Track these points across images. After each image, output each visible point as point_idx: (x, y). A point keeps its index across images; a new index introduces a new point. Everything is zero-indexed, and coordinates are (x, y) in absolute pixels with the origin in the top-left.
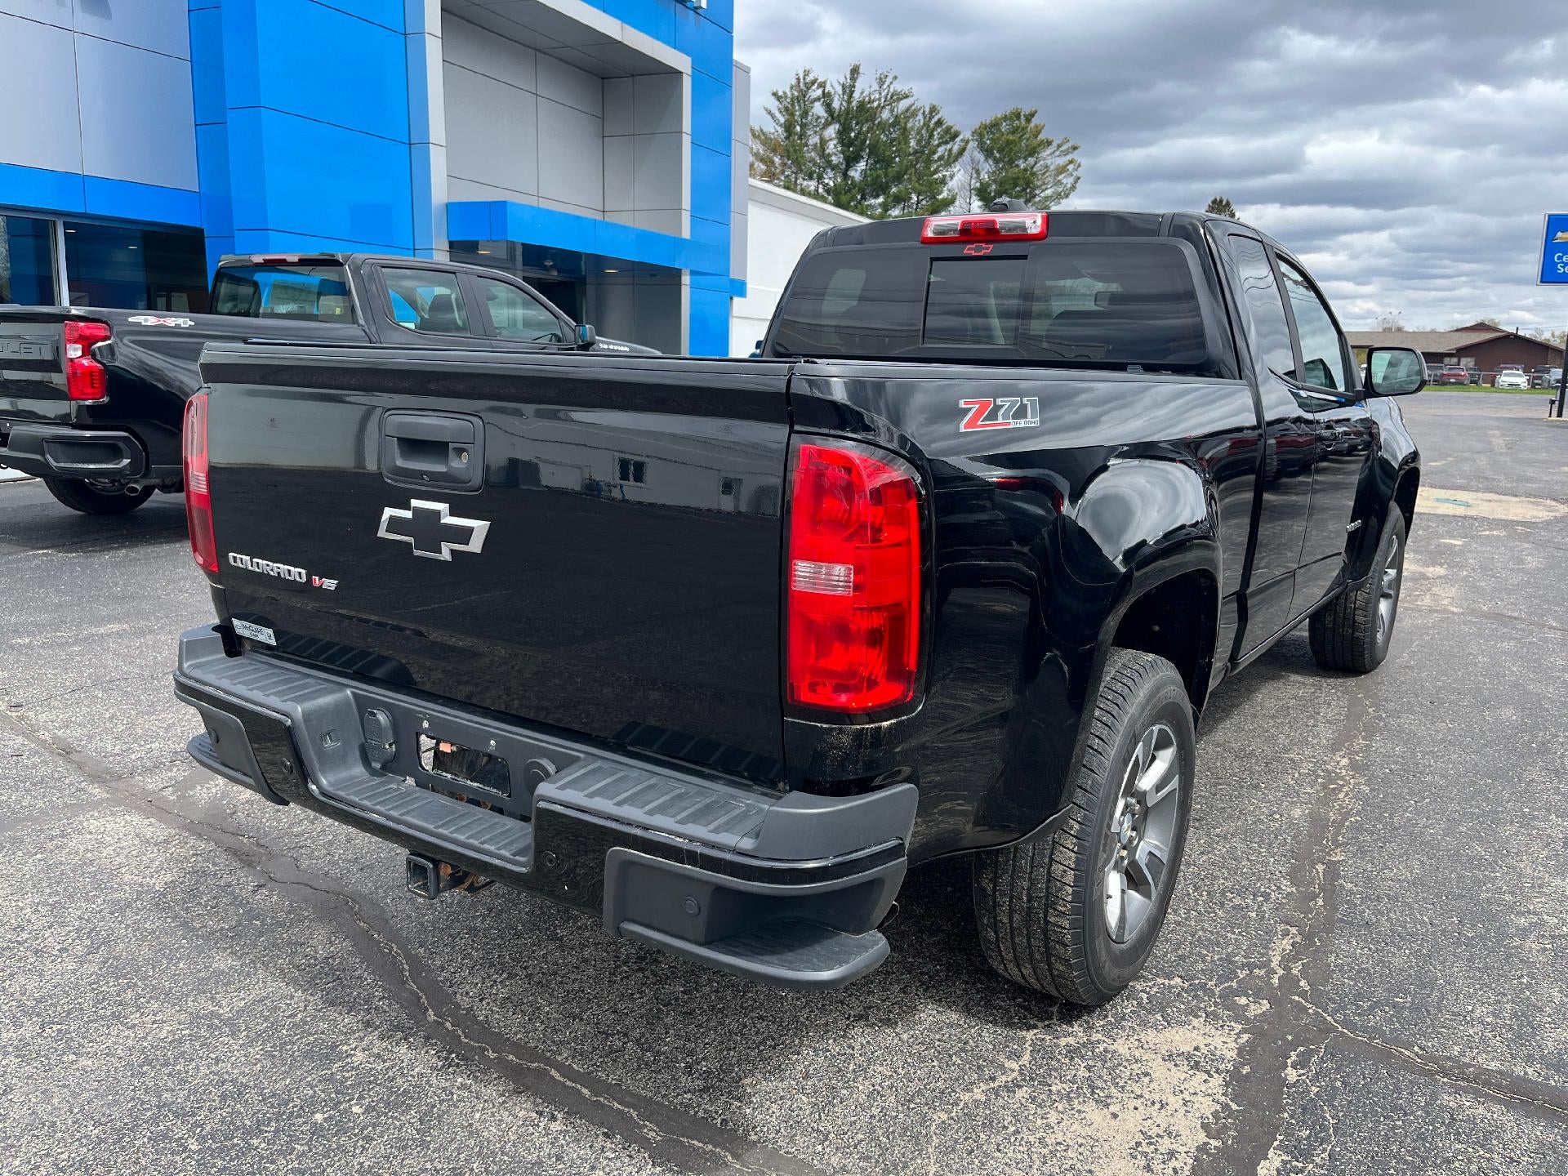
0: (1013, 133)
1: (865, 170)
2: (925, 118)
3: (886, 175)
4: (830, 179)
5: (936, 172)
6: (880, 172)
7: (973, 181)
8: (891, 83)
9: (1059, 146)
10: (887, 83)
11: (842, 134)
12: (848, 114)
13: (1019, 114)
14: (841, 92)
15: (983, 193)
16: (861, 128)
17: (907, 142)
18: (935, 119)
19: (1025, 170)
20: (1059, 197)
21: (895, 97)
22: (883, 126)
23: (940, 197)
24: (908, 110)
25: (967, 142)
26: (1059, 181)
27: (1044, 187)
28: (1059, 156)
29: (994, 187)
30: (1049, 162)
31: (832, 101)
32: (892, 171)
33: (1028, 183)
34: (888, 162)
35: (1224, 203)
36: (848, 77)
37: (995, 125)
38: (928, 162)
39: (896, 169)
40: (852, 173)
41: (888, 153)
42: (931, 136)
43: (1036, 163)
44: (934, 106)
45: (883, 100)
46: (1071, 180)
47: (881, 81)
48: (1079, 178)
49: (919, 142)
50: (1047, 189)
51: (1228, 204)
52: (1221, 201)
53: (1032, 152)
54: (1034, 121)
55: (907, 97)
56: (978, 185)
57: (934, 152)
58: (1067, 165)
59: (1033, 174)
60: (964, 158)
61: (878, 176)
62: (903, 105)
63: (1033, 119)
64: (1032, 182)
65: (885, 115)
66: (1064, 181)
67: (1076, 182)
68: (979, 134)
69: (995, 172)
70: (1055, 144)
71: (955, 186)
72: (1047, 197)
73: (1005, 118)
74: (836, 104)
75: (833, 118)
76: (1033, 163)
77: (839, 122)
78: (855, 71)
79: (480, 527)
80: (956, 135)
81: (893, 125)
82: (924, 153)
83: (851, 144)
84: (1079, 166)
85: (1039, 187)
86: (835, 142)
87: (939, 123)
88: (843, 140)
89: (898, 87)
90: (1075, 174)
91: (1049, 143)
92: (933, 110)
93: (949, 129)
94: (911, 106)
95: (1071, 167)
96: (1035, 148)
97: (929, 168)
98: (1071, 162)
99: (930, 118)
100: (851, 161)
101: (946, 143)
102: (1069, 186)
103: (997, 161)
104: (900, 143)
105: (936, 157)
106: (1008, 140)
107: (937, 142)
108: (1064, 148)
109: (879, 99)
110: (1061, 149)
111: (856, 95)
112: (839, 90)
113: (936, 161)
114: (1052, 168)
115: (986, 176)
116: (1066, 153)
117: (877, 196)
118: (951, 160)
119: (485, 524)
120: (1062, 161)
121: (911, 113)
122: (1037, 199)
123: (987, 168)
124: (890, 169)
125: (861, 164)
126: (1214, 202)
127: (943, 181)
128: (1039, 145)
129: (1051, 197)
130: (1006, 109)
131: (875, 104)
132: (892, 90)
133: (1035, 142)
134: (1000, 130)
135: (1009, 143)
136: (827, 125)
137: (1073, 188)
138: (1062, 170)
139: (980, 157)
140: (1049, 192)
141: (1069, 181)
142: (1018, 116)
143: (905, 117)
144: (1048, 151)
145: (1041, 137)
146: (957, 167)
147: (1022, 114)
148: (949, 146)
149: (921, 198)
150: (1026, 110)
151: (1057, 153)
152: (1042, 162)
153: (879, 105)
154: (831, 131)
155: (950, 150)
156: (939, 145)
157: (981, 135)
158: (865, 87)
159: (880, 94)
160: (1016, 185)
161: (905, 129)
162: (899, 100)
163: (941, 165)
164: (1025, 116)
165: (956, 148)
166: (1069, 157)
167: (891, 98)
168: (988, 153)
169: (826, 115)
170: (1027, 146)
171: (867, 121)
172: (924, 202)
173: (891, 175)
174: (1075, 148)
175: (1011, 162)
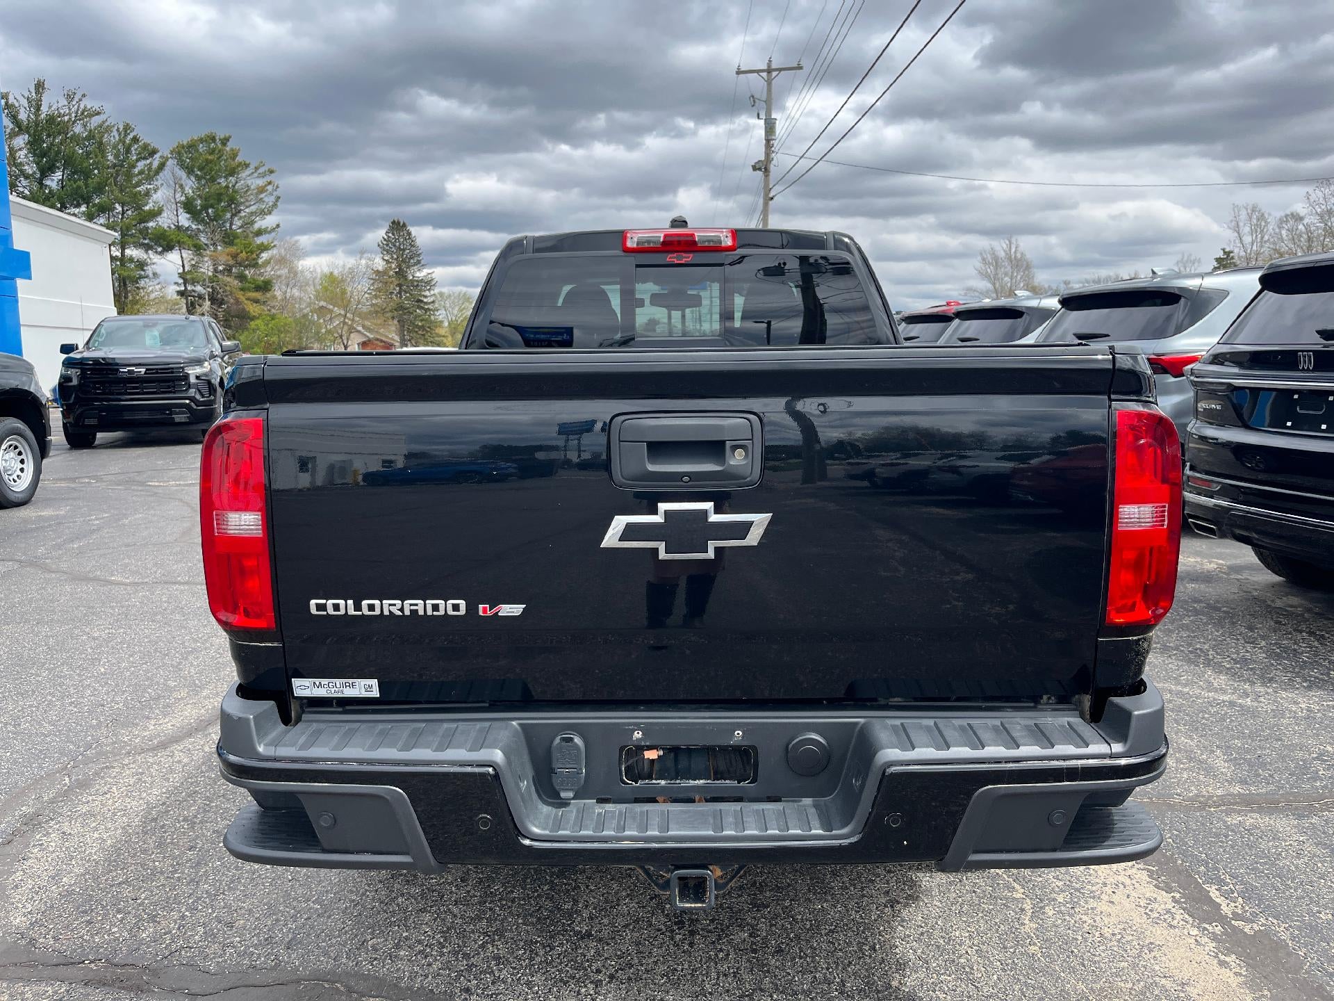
0: (210, 154)
1: (62, 180)
2: (120, 134)
3: (87, 186)
4: (24, 187)
5: (138, 184)
6: (81, 183)
7: (178, 195)
8: (80, 100)
9: (256, 169)
10: (76, 99)
11: (34, 145)
12: (37, 125)
13: (214, 137)
14: (27, 105)
15: (188, 206)
16: (54, 140)
17: (104, 156)
18: (131, 136)
19: (227, 187)
20: (263, 213)
21: (86, 113)
22: (76, 139)
23: (147, 208)
24: (100, 126)
25: (167, 159)
26: (261, 199)
27: (247, 204)
28: (258, 177)
29: (199, 202)
30: (249, 182)
31: (18, 112)
32: (93, 182)
33: (232, 200)
34: (87, 174)
35: (401, 224)
36: (33, 91)
37: (192, 146)
38: (129, 175)
39: (96, 180)
40: (47, 182)
41: (85, 165)
42: (128, 151)
43: (236, 182)
44: (128, 124)
45: (73, 115)
46: (272, 199)
47: (70, 97)
48: (279, 198)
49: (116, 156)
50: (251, 205)
51: (404, 225)
52: (399, 223)
53: (232, 172)
54: (230, 145)
55: (98, 113)
56: (183, 198)
57: (134, 167)
58: (266, 186)
59: (235, 192)
60: (166, 172)
61: (79, 187)
62: (96, 121)
63: (228, 144)
64: (236, 199)
65: (78, 129)
66: (266, 199)
67: (277, 201)
68: (178, 153)
69: (198, 188)
70: (252, 166)
71: (160, 199)
72: (252, 213)
73: (201, 140)
74: (23, 116)
75: (19, 127)
76: (233, 181)
77: (28, 133)
78: (40, 86)
79: (759, 521)
80: (154, 152)
81: (89, 138)
82: (123, 167)
83: (43, 154)
84: (277, 187)
85: (242, 203)
86: (25, 151)
87: (135, 140)
88: (35, 150)
89: (88, 103)
90: (275, 193)
91: (247, 166)
92: (127, 128)
93: (145, 146)
94: (104, 122)
95: (270, 188)
96: (234, 168)
97: (131, 181)
98: (270, 183)
99: (126, 135)
100: (46, 171)
101: (145, 158)
102: (271, 204)
103: (198, 178)
104: (96, 156)
105: (136, 171)
106: (207, 160)
107: (135, 157)
108: (261, 170)
109: (70, 114)
110: (259, 172)
111: (44, 108)
112: (25, 103)
113: (137, 175)
114: (252, 187)
115: (191, 192)
116: (263, 175)
117: (78, 206)
118: (151, 175)
119: (767, 516)
120: (261, 182)
121: (104, 129)
122: (243, 214)
123: (190, 185)
124: (90, 181)
125: (57, 174)
126: (394, 222)
127: (148, 194)
128: (238, 166)
129: (256, 213)
130: (203, 132)
131: (66, 118)
132: (82, 107)
133: (234, 164)
134: (198, 151)
135: (208, 162)
136: (13, 135)
137: (275, 205)
138: (262, 190)
139: (182, 174)
140: (253, 208)
141: (270, 200)
142: (213, 139)
143: (99, 132)
144: (248, 172)
145: (239, 159)
146: (159, 180)
147: (217, 138)
148: (148, 162)
149: (125, 209)
150: (220, 134)
151: (256, 175)
152: (242, 182)
153: (70, 119)
154: (21, 141)
155: (151, 164)
156: (137, 160)
157: (179, 153)
158: (52, 103)
159: (70, 109)
160: (220, 201)
161: (101, 143)
162: (91, 116)
163: (143, 179)
164: (220, 140)
165: (156, 164)
166: (268, 179)
167: (82, 113)
168: (190, 171)
169: (11, 126)
170: (226, 166)
171: (59, 134)
172: (129, 212)
173: (92, 186)
174: (271, 172)
175: (213, 180)
